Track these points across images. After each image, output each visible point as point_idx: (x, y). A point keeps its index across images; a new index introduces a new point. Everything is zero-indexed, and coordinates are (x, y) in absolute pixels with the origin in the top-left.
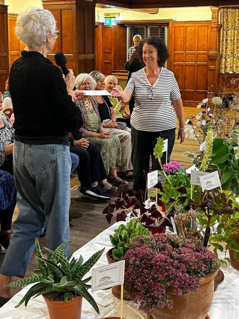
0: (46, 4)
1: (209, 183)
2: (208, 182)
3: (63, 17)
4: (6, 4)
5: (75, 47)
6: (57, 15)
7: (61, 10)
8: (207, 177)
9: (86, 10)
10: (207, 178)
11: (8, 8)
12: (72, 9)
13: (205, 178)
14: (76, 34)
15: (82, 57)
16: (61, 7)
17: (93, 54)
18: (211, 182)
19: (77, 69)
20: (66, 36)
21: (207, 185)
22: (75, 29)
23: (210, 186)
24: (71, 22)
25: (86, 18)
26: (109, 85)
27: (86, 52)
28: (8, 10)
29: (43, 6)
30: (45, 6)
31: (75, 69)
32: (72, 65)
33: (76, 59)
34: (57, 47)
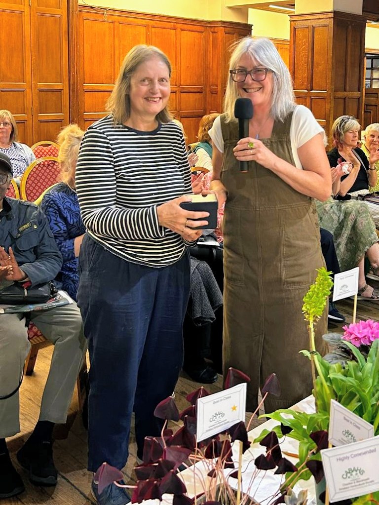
0: (295, 19)
1: (354, 473)
2: (350, 471)
3: (316, 37)
4: (250, 22)
5: (330, 81)
6: (307, 35)
7: (313, 28)
8: (349, 455)
9: (350, 27)
10: (348, 458)
11: (253, 27)
12: (328, 26)
13: (342, 456)
14: (332, 61)
15: (341, 95)
16: (314, 23)
17: (359, 91)
18: (362, 472)
19: (332, 112)
20: (318, 64)
21: (348, 481)
22: (331, 55)
23: (359, 483)
24: (326, 44)
25: (350, 38)
26: (371, 138)
27: (348, 88)
28: (252, 31)
29: (289, 22)
30: (292, 22)
31: (328, 113)
32: (324, 107)
33: (330, 99)
34: (306, 81)
